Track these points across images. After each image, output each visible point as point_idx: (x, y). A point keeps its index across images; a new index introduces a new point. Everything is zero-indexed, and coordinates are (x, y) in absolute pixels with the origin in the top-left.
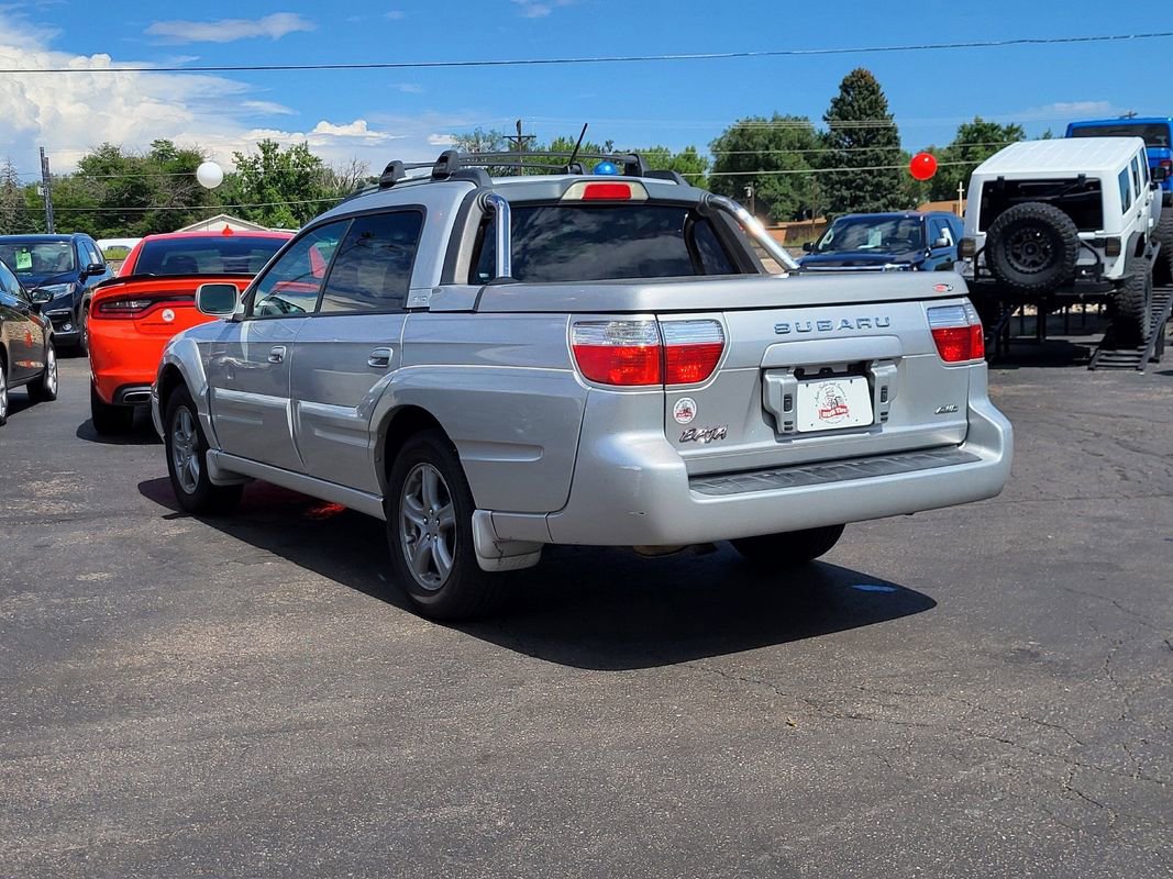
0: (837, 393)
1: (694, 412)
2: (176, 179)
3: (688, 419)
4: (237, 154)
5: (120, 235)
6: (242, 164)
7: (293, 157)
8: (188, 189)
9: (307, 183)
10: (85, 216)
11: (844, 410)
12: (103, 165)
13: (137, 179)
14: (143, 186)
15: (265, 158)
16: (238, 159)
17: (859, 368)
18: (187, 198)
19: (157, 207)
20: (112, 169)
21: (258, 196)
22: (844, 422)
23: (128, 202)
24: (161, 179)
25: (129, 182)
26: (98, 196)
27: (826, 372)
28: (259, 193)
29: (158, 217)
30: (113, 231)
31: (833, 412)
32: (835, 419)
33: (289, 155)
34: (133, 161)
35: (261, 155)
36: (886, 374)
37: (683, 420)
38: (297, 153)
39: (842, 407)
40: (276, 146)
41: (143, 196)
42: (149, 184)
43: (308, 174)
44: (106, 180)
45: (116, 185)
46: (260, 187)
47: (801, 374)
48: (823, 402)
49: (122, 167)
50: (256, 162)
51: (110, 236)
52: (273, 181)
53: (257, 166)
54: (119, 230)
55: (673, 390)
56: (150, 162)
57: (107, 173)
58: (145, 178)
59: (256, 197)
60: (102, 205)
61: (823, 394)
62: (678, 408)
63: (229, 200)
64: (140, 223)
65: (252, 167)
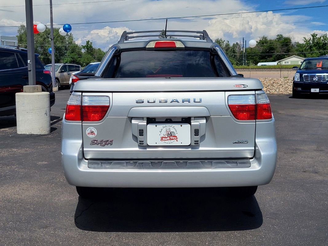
0: (172, 130)
1: (96, 133)
2: (283, 45)
3: (93, 136)
4: (304, 38)
5: (265, 62)
6: (306, 41)
7: (322, 38)
8: (286, 48)
9: (326, 46)
10: (256, 56)
11: (175, 138)
12: (263, 42)
13: (271, 45)
14: (273, 47)
15: (313, 39)
16: (304, 39)
17: (187, 120)
18: (285, 51)
19: (276, 53)
20: (265, 43)
21: (310, 50)
22: (174, 143)
23: (268, 52)
24: (278, 46)
25: (269, 47)
26: (260, 51)
27: (169, 120)
28: (310, 49)
29: (276, 56)
30: (263, 60)
31: (169, 138)
32: (169, 141)
33: (321, 38)
34: (270, 40)
35: (312, 38)
36: (198, 123)
37: (91, 136)
38: (323, 37)
39: (174, 137)
40: (317, 35)
41: (272, 50)
42: (275, 47)
43: (326, 43)
44: (263, 46)
45: (265, 47)
46: (311, 47)
47: (151, 120)
48: (164, 133)
49: (268, 42)
50: (310, 40)
51: (263, 62)
52: (315, 45)
53: (310, 41)
54: (265, 60)
55: (85, 123)
56: (276, 40)
57: (263, 44)
58: (273, 45)
59: (309, 50)
60: (261, 53)
61: (164, 130)
62: (88, 131)
63: (301, 51)
64: (271, 58)
65: (309, 41)
